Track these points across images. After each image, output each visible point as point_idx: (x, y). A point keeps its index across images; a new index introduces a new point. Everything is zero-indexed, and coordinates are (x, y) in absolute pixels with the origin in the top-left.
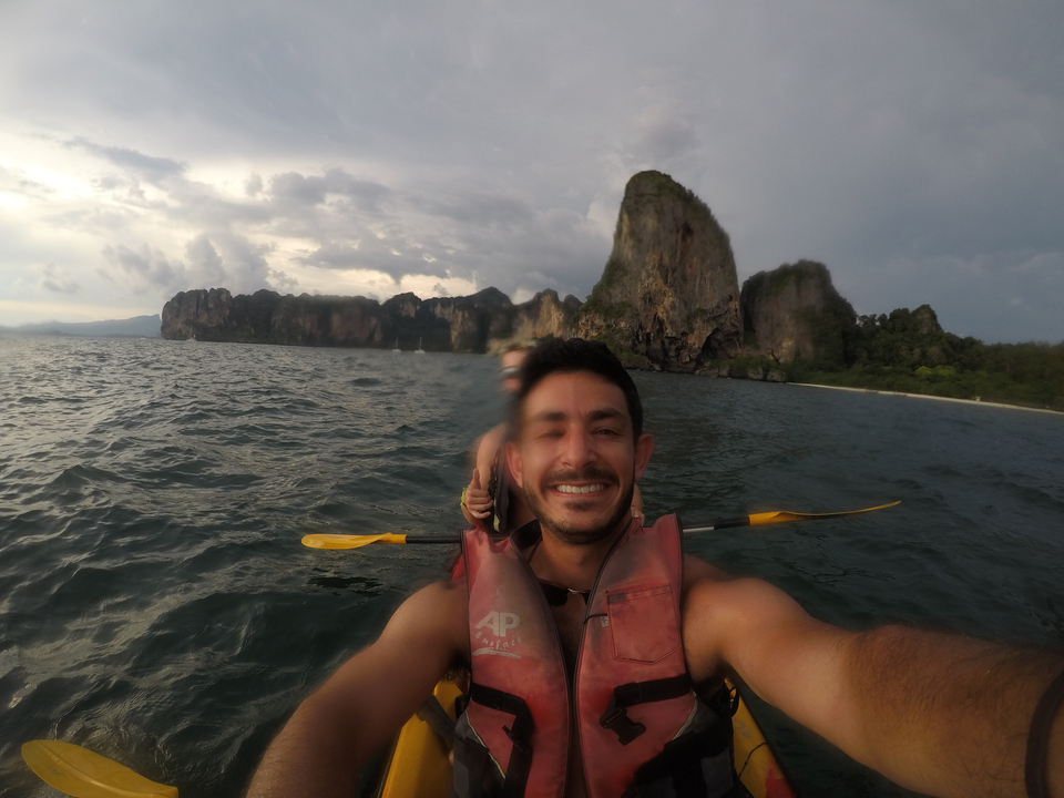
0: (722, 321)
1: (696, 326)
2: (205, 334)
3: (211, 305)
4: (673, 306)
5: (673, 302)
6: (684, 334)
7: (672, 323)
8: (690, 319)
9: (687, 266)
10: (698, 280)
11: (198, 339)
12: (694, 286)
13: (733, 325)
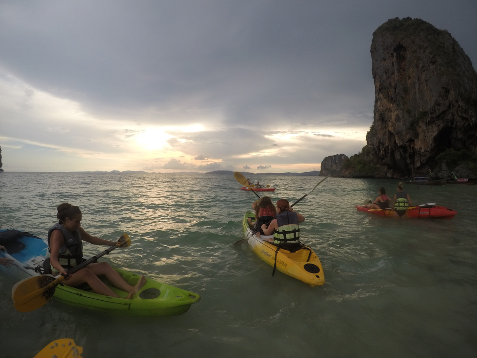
0: (450, 117)
1: (419, 130)
2: (335, 174)
3: (337, 162)
4: (398, 119)
5: (397, 115)
6: (411, 141)
7: (399, 133)
8: (413, 126)
9: (407, 78)
10: (417, 86)
11: (331, 176)
12: (415, 93)
13: (463, 118)
